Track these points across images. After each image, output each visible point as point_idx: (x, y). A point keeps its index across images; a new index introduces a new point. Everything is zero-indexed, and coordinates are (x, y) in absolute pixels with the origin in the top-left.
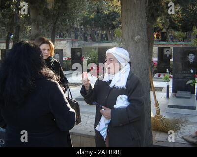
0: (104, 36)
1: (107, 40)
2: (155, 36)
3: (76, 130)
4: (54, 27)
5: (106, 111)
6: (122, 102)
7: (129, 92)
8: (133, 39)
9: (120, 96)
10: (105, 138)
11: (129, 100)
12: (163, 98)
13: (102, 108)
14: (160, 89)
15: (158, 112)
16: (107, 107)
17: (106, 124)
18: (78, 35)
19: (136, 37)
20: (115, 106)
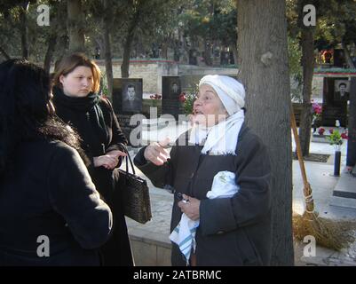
0: (227, 56)
1: (232, 62)
2: (323, 56)
3: (151, 232)
4: (130, 38)
5: (191, 205)
6: (223, 186)
7: (238, 167)
8: (258, 59)
9: (220, 174)
10: (188, 258)
11: (238, 182)
12: (327, 175)
13: (181, 198)
14: (323, 158)
15: (310, 206)
16: (193, 197)
17: (192, 231)
18: (180, 54)
19: (265, 56)
20: (210, 195)
